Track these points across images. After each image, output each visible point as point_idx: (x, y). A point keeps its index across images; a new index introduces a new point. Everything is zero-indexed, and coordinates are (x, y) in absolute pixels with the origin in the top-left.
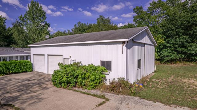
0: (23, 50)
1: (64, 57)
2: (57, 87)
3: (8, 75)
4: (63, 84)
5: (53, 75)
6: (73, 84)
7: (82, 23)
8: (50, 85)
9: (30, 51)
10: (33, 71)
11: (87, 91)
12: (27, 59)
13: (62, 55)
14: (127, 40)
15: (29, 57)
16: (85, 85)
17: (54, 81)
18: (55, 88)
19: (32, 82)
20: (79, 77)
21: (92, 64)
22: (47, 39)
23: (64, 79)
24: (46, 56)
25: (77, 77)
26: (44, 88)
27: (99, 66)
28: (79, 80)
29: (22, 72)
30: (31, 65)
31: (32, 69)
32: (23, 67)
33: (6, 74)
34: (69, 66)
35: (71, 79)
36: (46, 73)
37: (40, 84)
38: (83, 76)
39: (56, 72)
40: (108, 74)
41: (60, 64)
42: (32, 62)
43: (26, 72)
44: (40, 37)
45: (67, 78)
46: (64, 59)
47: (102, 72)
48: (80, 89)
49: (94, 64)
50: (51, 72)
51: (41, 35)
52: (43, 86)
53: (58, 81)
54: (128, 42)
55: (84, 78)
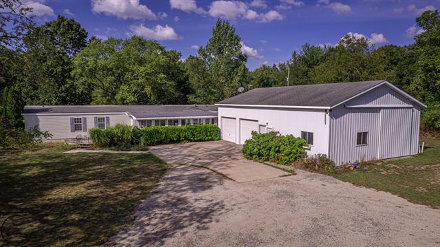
0: (207, 109)
1: (260, 123)
2: (248, 159)
3: (193, 143)
4: (254, 156)
5: (244, 146)
6: (265, 157)
7: (313, 46)
8: (241, 157)
9: (217, 111)
10: (220, 139)
11: (279, 166)
12: (213, 123)
13: (257, 121)
14: (329, 108)
15: (215, 120)
16: (278, 160)
17: (244, 152)
18: (245, 160)
19: (220, 152)
20: (272, 149)
21: (291, 135)
22: (241, 93)
23: (255, 150)
24: (238, 119)
25: (270, 149)
26: (234, 159)
27: (299, 138)
28: (272, 153)
29: (208, 140)
30: (219, 131)
31: (220, 136)
32: (208, 134)
33: (191, 141)
34: (264, 135)
35: (263, 151)
36: (238, 143)
37: (229, 155)
38: (277, 149)
39: (248, 142)
40: (309, 149)
41: (254, 133)
42: (219, 126)
43: (212, 140)
44: (231, 83)
45: (259, 150)
46: (260, 125)
47: (301, 145)
48: (272, 164)
49: (294, 136)
50: (243, 143)
51: (232, 79)
52: (233, 157)
53: (248, 152)
54: (330, 110)
55: (278, 152)
